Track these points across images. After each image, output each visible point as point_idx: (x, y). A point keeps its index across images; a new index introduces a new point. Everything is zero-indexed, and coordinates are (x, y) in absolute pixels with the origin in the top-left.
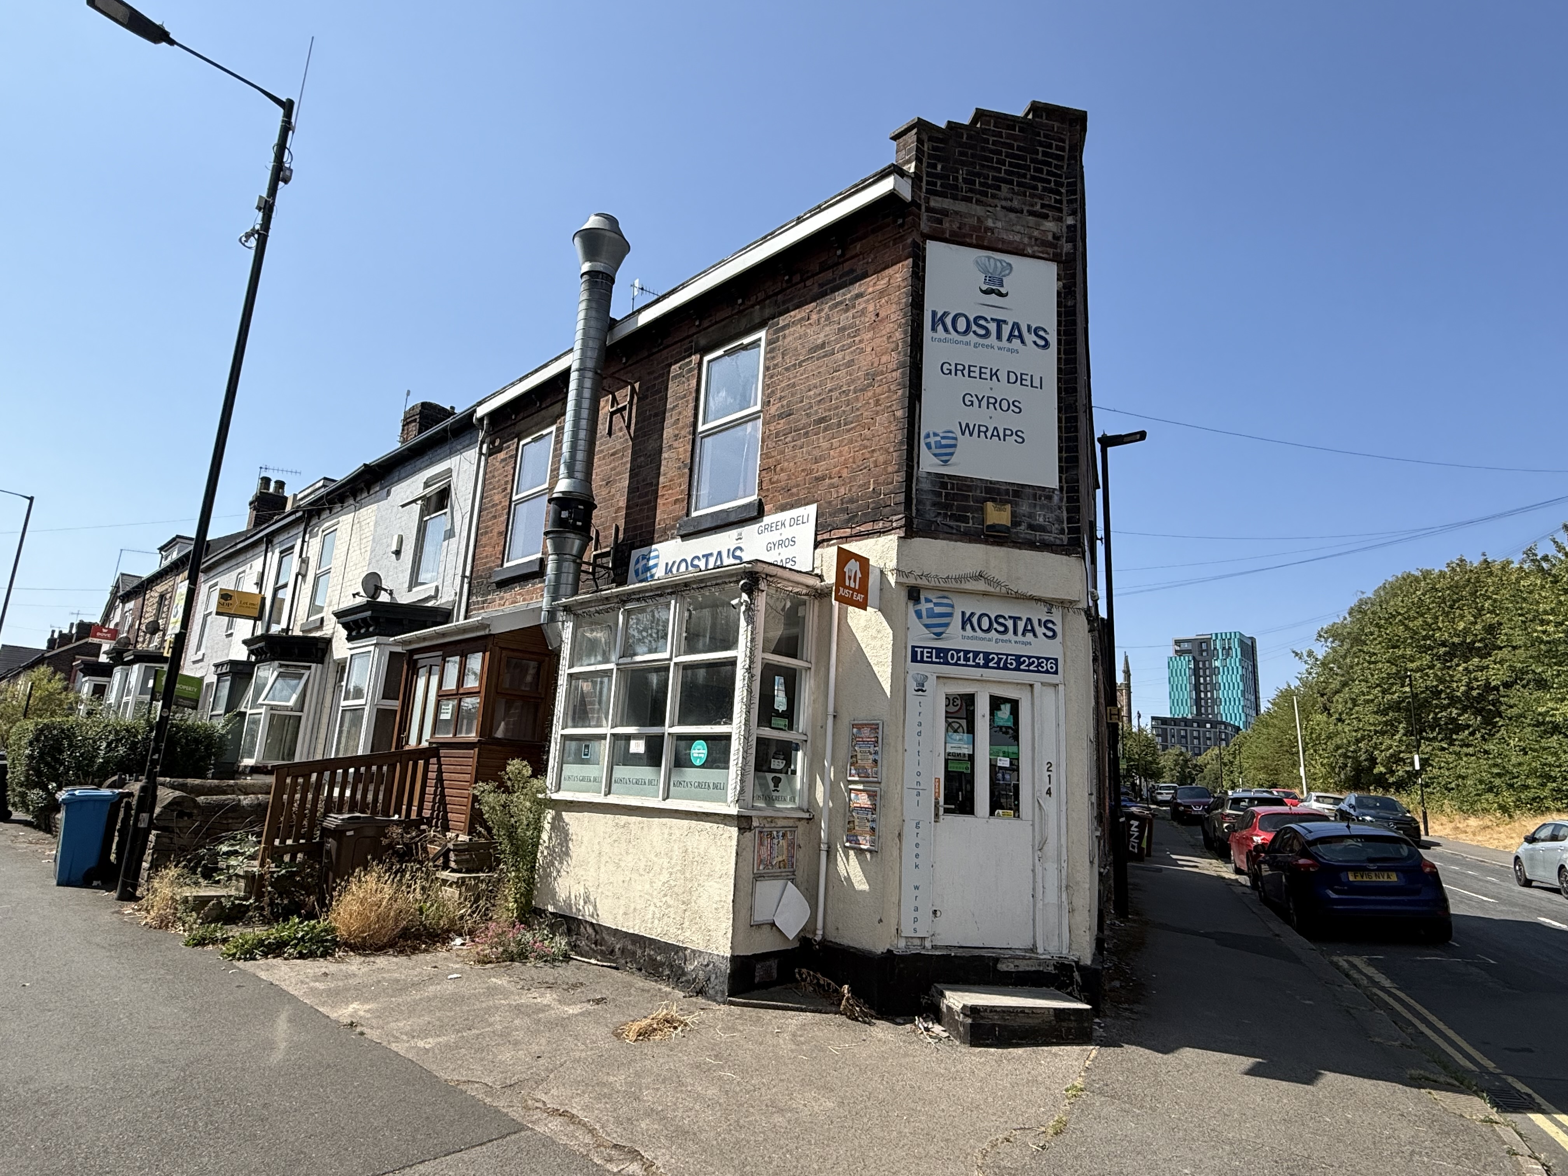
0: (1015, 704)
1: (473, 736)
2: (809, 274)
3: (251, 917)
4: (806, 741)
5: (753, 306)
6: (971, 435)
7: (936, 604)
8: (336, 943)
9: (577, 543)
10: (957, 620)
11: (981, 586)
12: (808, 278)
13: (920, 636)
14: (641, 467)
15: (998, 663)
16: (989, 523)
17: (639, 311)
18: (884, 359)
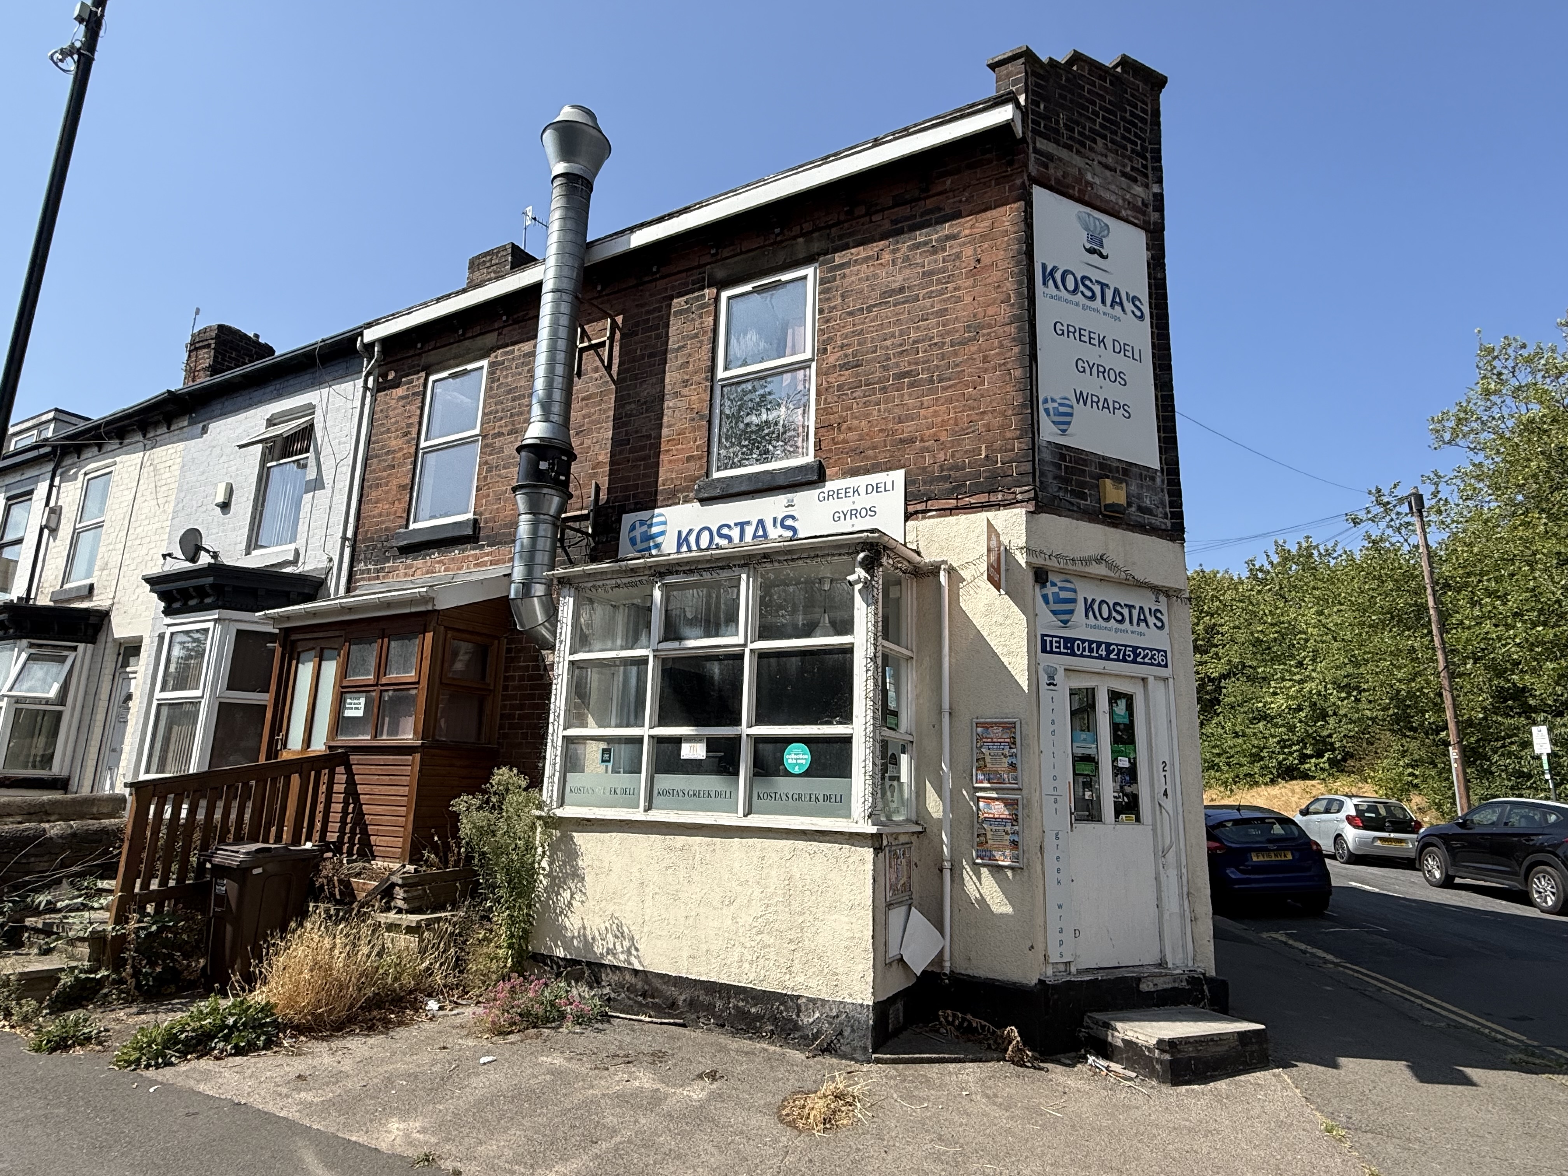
0: (1129, 699)
1: (408, 735)
2: (879, 208)
3: (106, 995)
4: (912, 742)
5: (795, 238)
6: (1085, 404)
7: (1061, 589)
8: (281, 1027)
9: (556, 500)
10: (1080, 607)
11: (1101, 570)
12: (877, 212)
13: (1049, 624)
14: (631, 415)
15: (1118, 654)
16: (1108, 502)
17: (632, 229)
18: (991, 311)
